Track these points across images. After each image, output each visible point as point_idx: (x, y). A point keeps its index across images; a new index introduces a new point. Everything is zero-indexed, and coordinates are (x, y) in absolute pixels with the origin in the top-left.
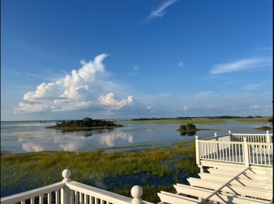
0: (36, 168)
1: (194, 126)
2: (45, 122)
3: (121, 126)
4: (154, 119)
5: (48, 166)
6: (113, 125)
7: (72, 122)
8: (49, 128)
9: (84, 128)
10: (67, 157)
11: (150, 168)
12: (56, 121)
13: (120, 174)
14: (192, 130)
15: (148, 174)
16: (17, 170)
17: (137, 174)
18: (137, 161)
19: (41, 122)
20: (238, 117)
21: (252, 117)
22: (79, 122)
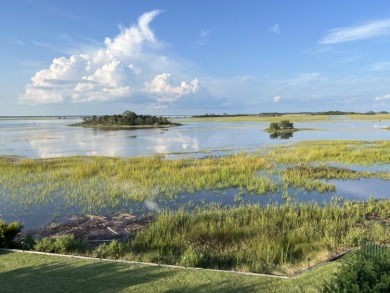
0: (69, 178)
1: (291, 125)
2: (65, 118)
3: (178, 125)
4: (225, 116)
5: (86, 176)
6: (167, 123)
7: (106, 117)
8: (72, 125)
9: (124, 126)
10: (112, 164)
11: (242, 180)
12: (81, 117)
13: (199, 188)
14: (288, 131)
15: (241, 188)
16: (41, 181)
17: (224, 189)
18: (219, 171)
19: (60, 118)
20: (353, 113)
21: (374, 114)
22: (117, 118)
